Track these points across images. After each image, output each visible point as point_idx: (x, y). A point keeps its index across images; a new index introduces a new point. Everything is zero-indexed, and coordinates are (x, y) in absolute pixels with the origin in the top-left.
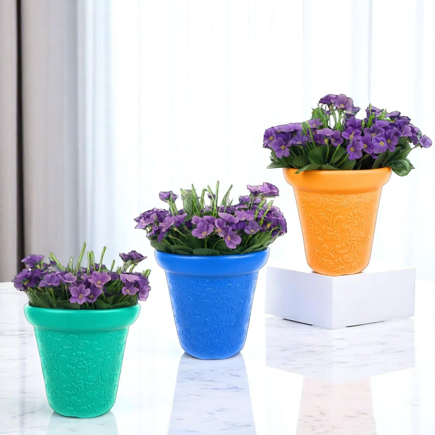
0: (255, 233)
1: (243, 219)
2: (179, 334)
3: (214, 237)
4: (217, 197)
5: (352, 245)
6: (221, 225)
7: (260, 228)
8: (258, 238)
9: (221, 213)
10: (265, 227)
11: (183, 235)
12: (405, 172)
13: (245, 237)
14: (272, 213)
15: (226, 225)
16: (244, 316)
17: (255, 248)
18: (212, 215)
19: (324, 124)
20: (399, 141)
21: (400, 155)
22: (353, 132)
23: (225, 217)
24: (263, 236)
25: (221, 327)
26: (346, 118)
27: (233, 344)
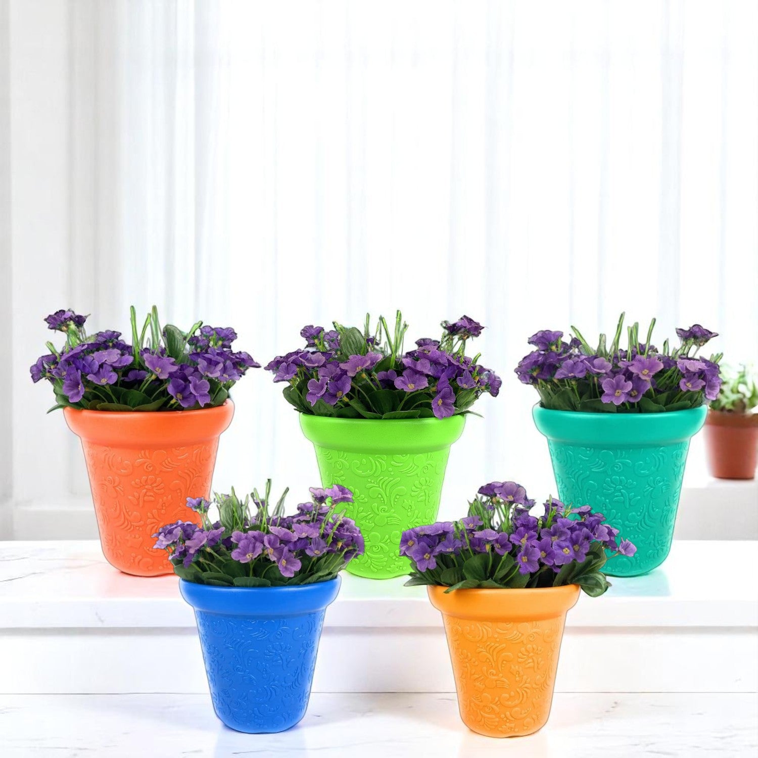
0: (321, 555)
1: (304, 535)
2: (214, 698)
3: (263, 562)
4: (268, 505)
5: (525, 694)
6: (273, 544)
7: (328, 549)
8: (325, 562)
9: (272, 527)
10: (335, 546)
11: (220, 558)
12: (599, 590)
13: (307, 561)
14: (344, 527)
15: (280, 544)
16: (305, 672)
17: (321, 577)
18: (260, 531)
19: (485, 523)
20: (590, 547)
21: (592, 567)
22: (526, 534)
23: (279, 533)
24: (331, 560)
25: (273, 688)
26: (516, 515)
27: (289, 712)
